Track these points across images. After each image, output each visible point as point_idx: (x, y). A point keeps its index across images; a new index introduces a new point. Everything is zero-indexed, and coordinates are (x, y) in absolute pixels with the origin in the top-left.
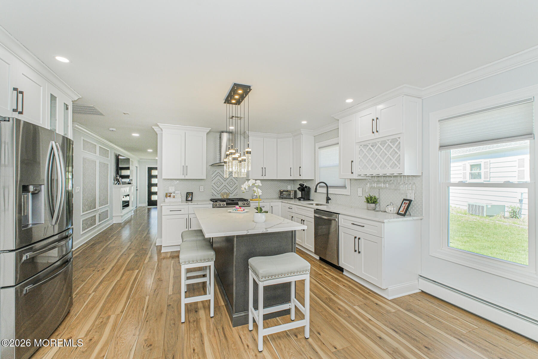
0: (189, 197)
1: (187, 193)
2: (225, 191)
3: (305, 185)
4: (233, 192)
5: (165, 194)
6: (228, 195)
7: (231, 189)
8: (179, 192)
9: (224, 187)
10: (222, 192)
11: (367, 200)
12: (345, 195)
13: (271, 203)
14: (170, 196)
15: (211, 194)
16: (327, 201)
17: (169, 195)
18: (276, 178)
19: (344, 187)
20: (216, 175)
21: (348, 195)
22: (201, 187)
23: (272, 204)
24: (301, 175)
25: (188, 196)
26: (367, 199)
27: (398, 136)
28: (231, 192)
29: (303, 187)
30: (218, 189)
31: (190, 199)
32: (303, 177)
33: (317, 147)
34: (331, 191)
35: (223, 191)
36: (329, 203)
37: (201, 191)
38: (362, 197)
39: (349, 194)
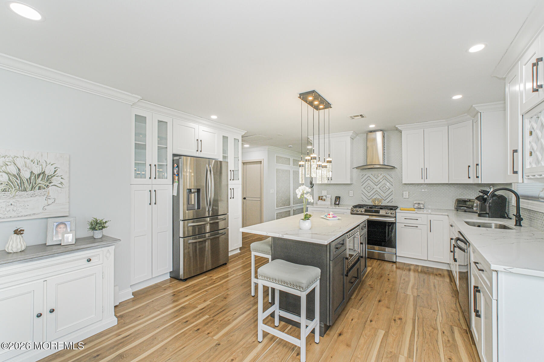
0: (337, 200)
1: (336, 197)
2: (376, 196)
4: (386, 198)
5: (318, 197)
6: (380, 201)
7: (385, 195)
9: (376, 192)
14: (322, 199)
15: (361, 199)
18: (447, 182)
20: (367, 180)
22: (350, 191)
28: (383, 198)
31: (337, 203)
35: (375, 197)
37: (350, 195)
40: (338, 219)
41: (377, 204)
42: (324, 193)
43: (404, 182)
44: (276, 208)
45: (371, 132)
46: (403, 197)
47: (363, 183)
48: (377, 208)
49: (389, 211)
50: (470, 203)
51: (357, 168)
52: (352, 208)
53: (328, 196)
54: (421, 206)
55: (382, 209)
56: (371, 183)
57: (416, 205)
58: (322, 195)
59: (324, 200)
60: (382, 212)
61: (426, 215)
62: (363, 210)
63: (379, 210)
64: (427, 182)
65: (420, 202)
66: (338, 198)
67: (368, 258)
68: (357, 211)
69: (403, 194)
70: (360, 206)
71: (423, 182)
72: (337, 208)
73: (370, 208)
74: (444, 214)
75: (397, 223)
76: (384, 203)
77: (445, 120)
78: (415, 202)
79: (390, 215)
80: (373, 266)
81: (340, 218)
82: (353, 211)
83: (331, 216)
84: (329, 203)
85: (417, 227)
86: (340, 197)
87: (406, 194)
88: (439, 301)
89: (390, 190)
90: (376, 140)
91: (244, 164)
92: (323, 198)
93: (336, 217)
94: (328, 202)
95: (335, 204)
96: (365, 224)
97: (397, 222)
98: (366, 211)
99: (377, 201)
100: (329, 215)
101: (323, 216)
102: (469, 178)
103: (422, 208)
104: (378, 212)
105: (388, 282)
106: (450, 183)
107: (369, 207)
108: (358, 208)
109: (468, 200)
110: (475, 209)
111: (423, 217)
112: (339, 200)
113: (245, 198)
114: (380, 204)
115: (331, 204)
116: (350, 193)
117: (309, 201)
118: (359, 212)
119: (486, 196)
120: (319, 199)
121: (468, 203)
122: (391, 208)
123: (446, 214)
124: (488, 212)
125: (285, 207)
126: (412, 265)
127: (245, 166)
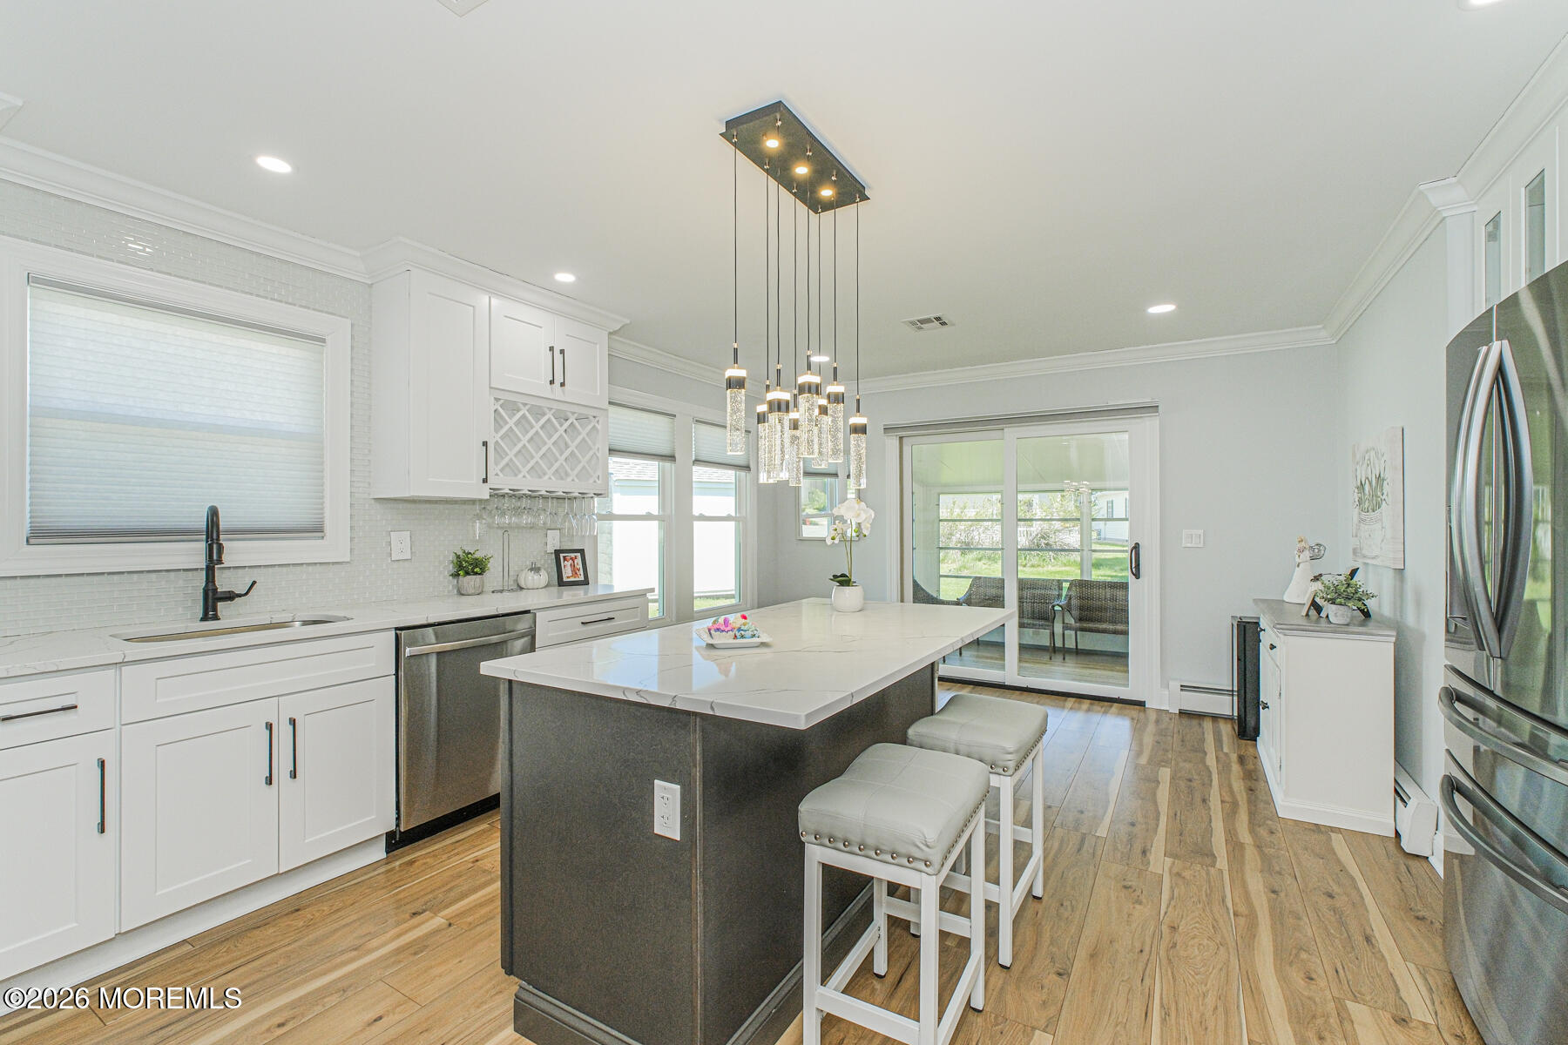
27: (594, 413)
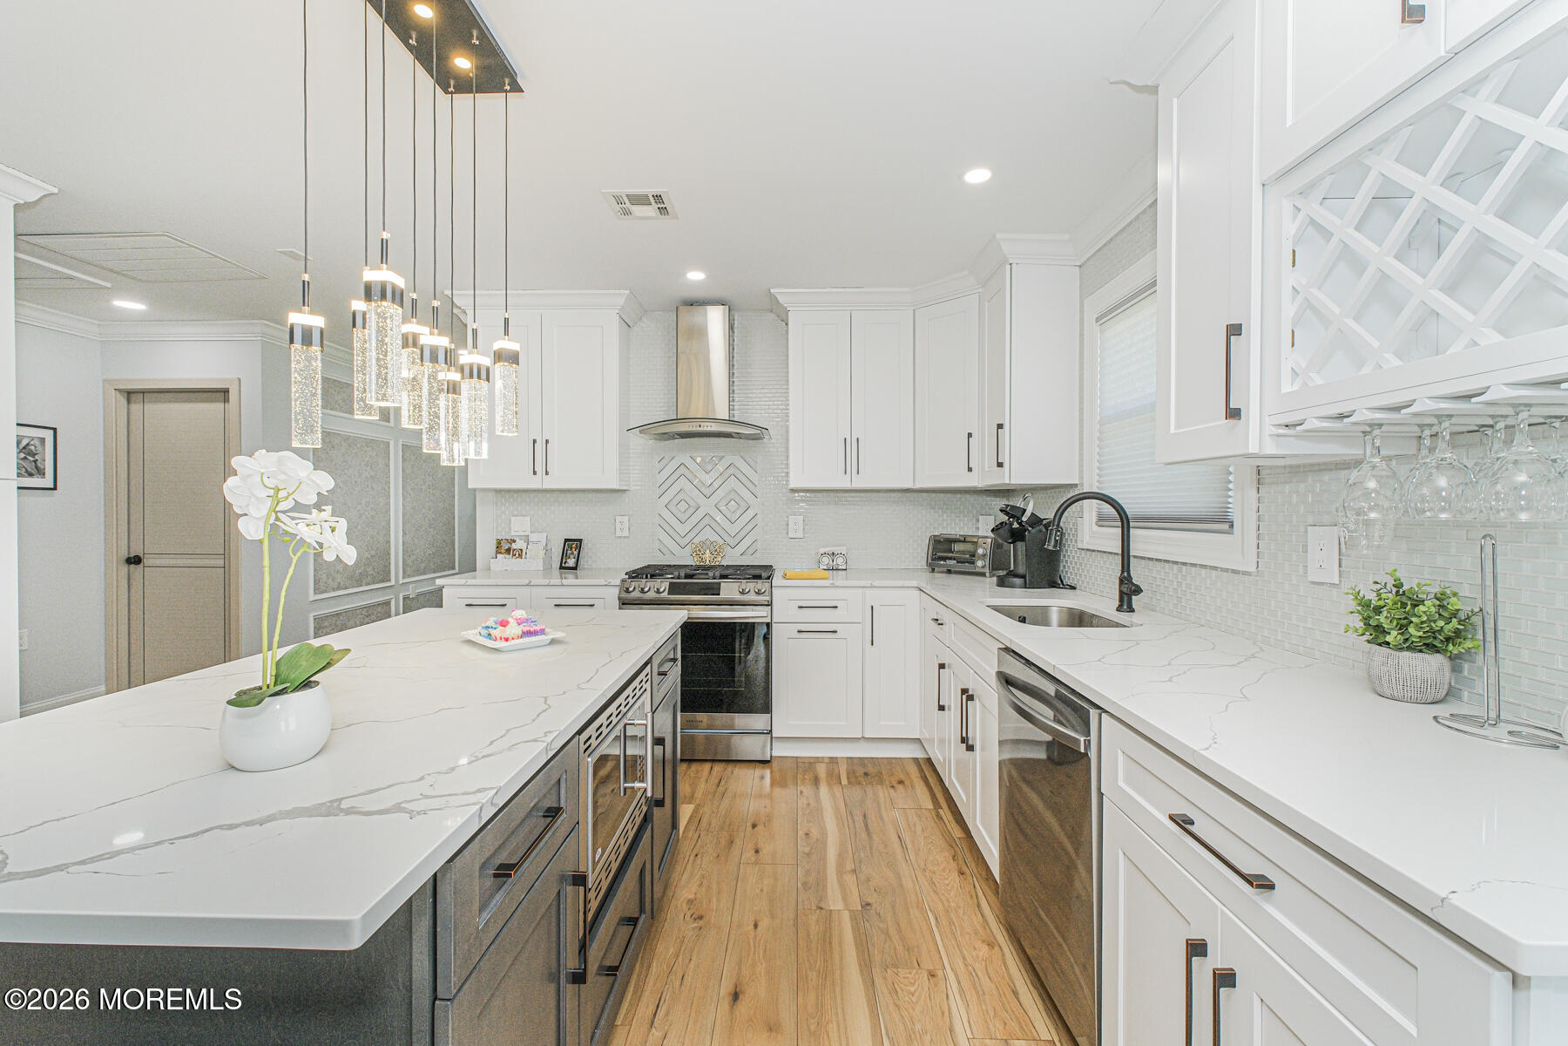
1: (566, 540)
2: (708, 535)
3: (1028, 514)
5: (495, 542)
6: (717, 552)
8: (542, 537)
10: (696, 541)
11: (1366, 620)
12: (1227, 570)
13: (867, 591)
14: (508, 551)
16: (1121, 600)
17: (507, 548)
19: (1220, 521)
21: (1245, 573)
23: (873, 597)
24: (1006, 465)
25: (569, 552)
26: (1369, 611)
29: (1020, 524)
30: (683, 529)
31: (571, 562)
32: (1017, 474)
33: (1089, 317)
34: (1142, 541)
36: (1133, 611)
37: (619, 534)
38: (1335, 592)
39: (1252, 569)
40: (553, 642)
41: (708, 562)
42: (519, 526)
43: (792, 486)
44: (312, 597)
45: (690, 303)
46: (788, 533)
47: (665, 487)
48: (711, 574)
49: (751, 586)
50: (968, 547)
51: (643, 429)
52: (623, 581)
53: (533, 537)
54: (840, 561)
55: (723, 577)
56: (688, 486)
57: (826, 560)
58: (513, 533)
59: (520, 556)
60: (729, 590)
61: (860, 590)
62: (664, 585)
63: (720, 583)
64: (858, 483)
65: (836, 550)
66: (573, 545)
67: (682, 760)
68: (642, 591)
69: (788, 525)
70: (652, 572)
71: (847, 485)
72: (565, 582)
73: (687, 576)
74: (908, 583)
75: (774, 625)
76: (732, 558)
77: (907, 289)
78: (822, 550)
79: (752, 597)
80: (699, 794)
81: (558, 635)
82: (627, 591)
83: (513, 629)
84: (539, 565)
85: (835, 632)
86: (580, 541)
87: (795, 523)
88: (931, 910)
89: (750, 513)
90: (707, 336)
91: (129, 402)
92: (514, 546)
93: (542, 632)
94: (534, 562)
95: (561, 568)
96: (675, 649)
97: (774, 621)
98: (673, 589)
99: (708, 551)
100: (504, 624)
101: (472, 634)
102: (970, 470)
103: (840, 567)
104: (715, 590)
105: (756, 863)
106: (918, 486)
107: (683, 574)
108: (647, 577)
109: (962, 539)
110: (980, 563)
111: (850, 598)
112: (576, 553)
113: (135, 560)
114: (720, 561)
115: (547, 568)
116: (618, 525)
117: (329, 556)
118: (651, 595)
119: (1016, 525)
120: (497, 552)
121: (957, 547)
122: (757, 572)
123: (915, 583)
124: (1021, 570)
125: (361, 589)
126: (818, 760)
127: (136, 408)
